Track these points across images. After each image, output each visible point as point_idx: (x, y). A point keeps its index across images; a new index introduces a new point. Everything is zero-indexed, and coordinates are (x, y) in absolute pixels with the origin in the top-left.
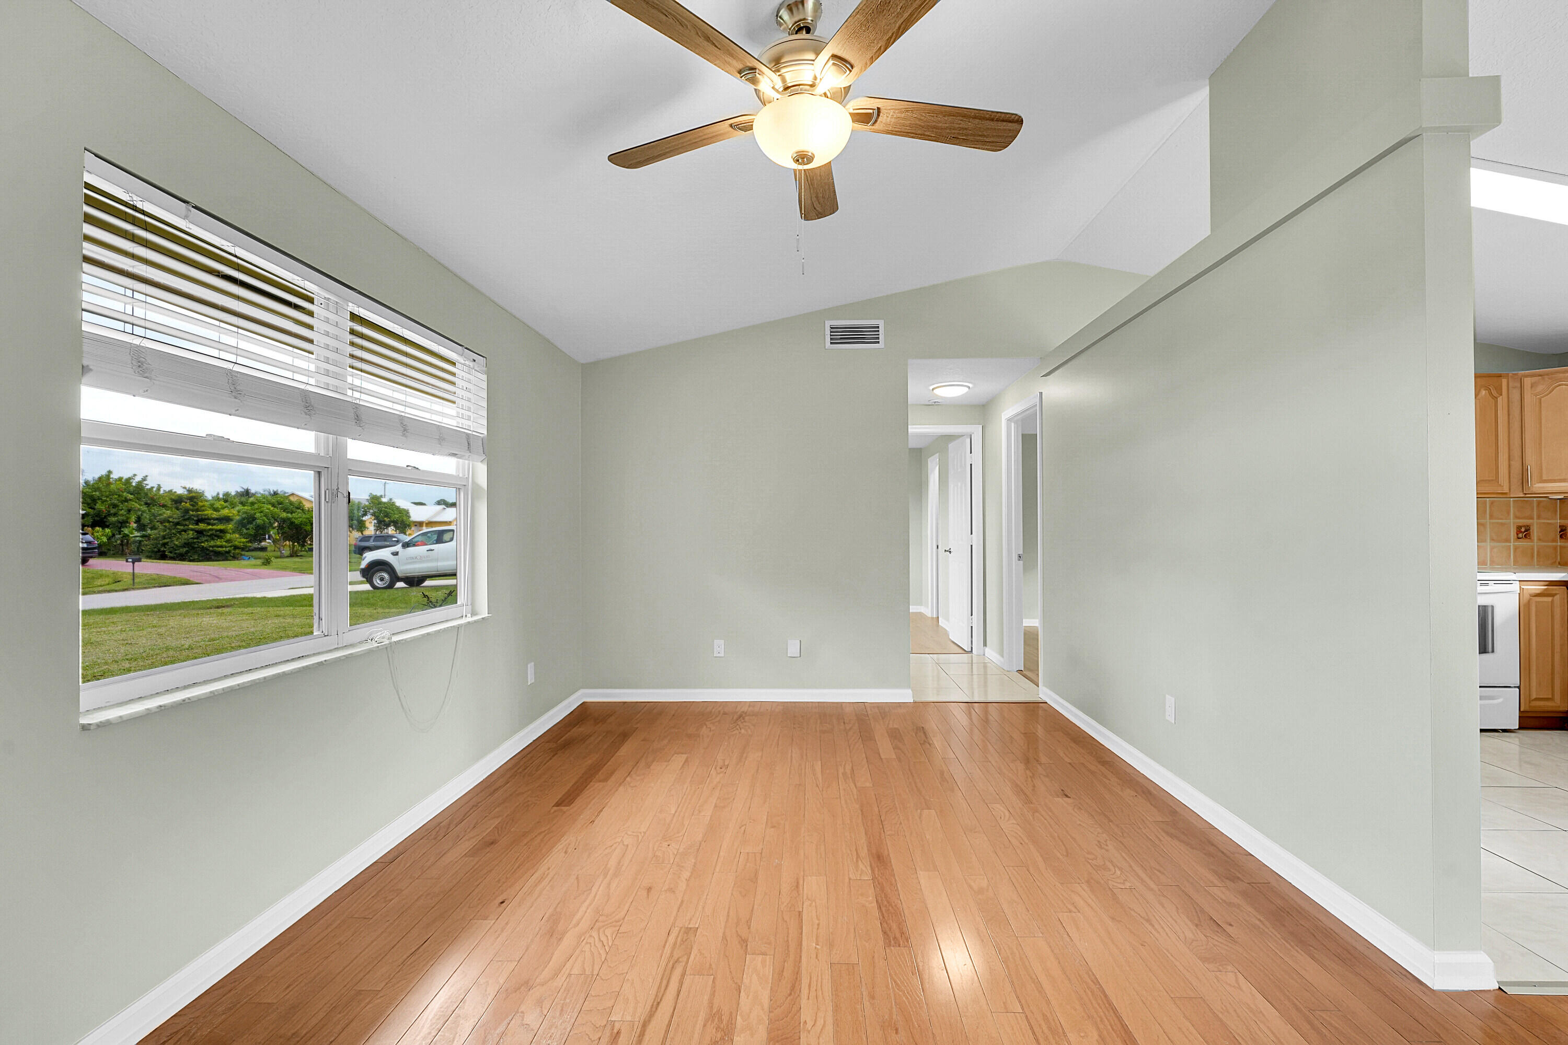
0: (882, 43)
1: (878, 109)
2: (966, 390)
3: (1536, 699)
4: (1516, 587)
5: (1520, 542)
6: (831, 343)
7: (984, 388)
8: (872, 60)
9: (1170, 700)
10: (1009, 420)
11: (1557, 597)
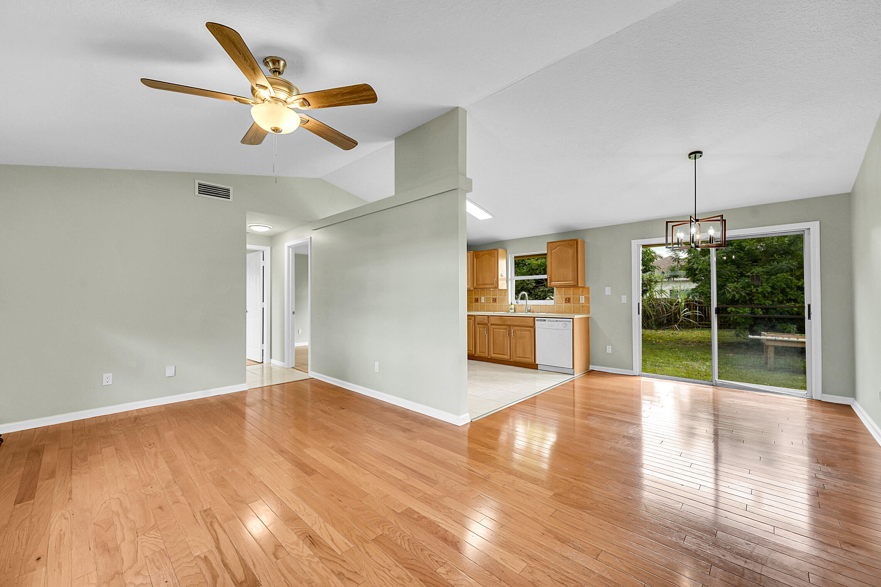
0: (326, 105)
1: (309, 120)
2: (269, 229)
6: (199, 193)
7: (277, 229)
8: (319, 107)
9: (377, 364)
10: (289, 247)
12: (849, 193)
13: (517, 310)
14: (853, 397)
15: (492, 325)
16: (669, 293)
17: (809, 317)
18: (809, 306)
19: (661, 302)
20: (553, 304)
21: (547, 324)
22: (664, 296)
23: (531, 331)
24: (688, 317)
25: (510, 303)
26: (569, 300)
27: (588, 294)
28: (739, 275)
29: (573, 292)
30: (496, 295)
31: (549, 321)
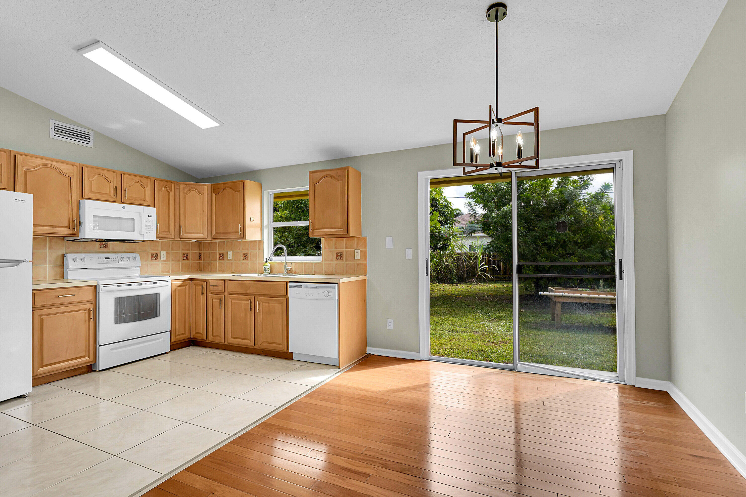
3: (178, 335)
4: (169, 283)
5: (184, 261)
11: (187, 286)
12: (664, 115)
13: (275, 270)
14: (669, 381)
15: (231, 294)
16: (468, 248)
17: (621, 277)
18: (621, 262)
19: (461, 257)
20: (320, 262)
21: (304, 291)
22: (465, 251)
23: (282, 303)
24: (484, 270)
25: (265, 260)
26: (341, 255)
27: (365, 247)
28: (528, 229)
29: (346, 244)
30: (248, 249)
31: (307, 287)
